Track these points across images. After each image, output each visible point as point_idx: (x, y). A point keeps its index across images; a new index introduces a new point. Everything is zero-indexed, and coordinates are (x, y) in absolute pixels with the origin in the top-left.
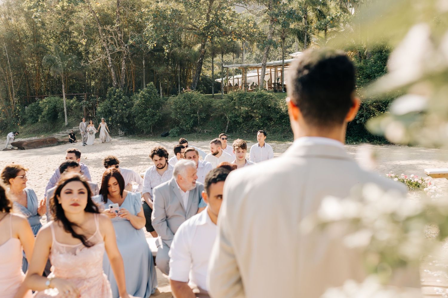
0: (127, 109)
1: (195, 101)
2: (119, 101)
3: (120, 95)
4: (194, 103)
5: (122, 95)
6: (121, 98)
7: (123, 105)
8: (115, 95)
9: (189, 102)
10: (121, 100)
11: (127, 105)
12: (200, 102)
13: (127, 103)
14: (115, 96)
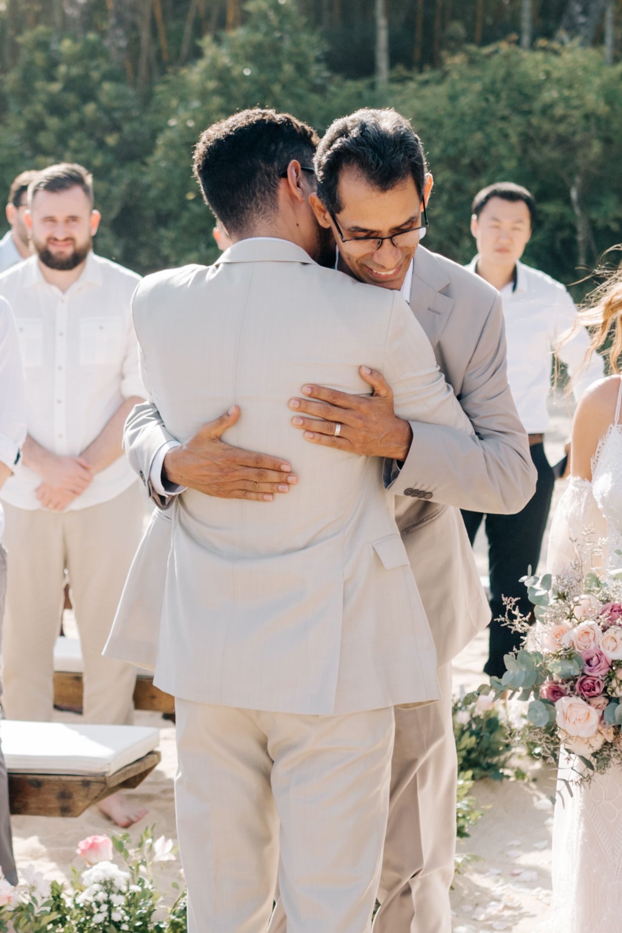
0: (115, 172)
1: (559, 111)
2: (74, 117)
3: (86, 77)
4: (547, 126)
5: (95, 75)
6: (88, 95)
7: (101, 145)
8: (52, 79)
9: (516, 119)
10: (90, 109)
11: (123, 142)
12: (587, 117)
13: (127, 128)
14: (56, 87)
